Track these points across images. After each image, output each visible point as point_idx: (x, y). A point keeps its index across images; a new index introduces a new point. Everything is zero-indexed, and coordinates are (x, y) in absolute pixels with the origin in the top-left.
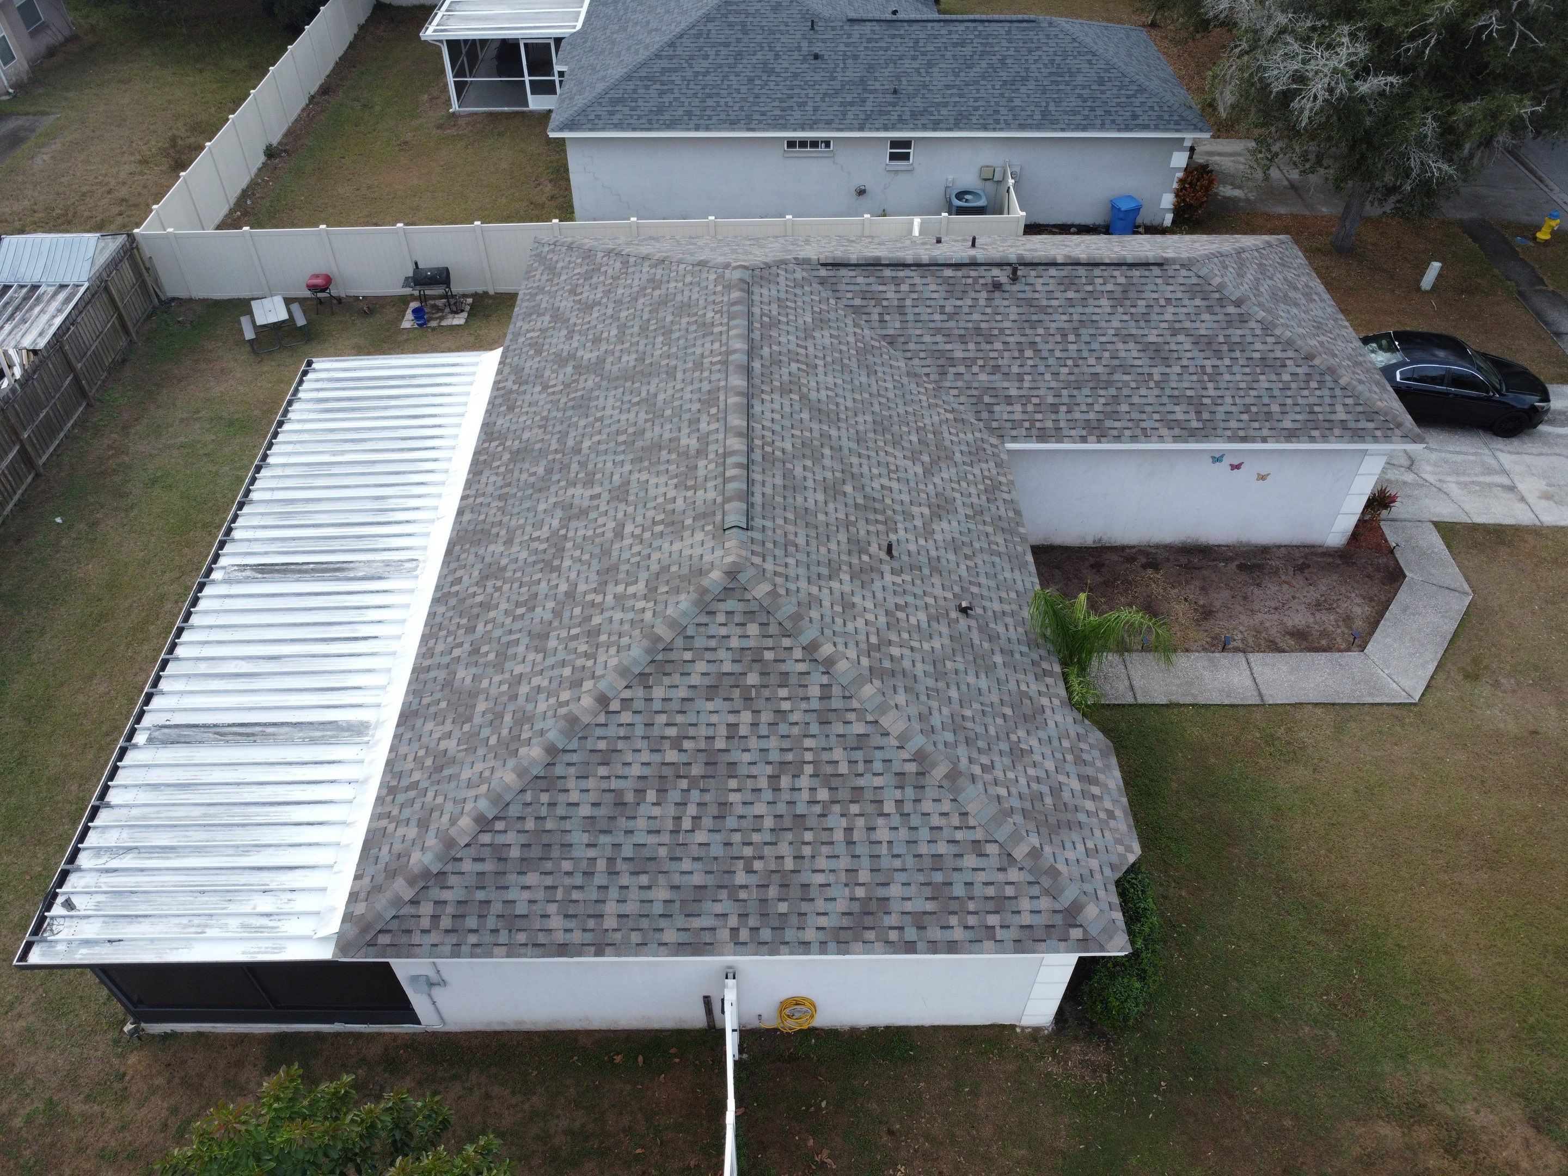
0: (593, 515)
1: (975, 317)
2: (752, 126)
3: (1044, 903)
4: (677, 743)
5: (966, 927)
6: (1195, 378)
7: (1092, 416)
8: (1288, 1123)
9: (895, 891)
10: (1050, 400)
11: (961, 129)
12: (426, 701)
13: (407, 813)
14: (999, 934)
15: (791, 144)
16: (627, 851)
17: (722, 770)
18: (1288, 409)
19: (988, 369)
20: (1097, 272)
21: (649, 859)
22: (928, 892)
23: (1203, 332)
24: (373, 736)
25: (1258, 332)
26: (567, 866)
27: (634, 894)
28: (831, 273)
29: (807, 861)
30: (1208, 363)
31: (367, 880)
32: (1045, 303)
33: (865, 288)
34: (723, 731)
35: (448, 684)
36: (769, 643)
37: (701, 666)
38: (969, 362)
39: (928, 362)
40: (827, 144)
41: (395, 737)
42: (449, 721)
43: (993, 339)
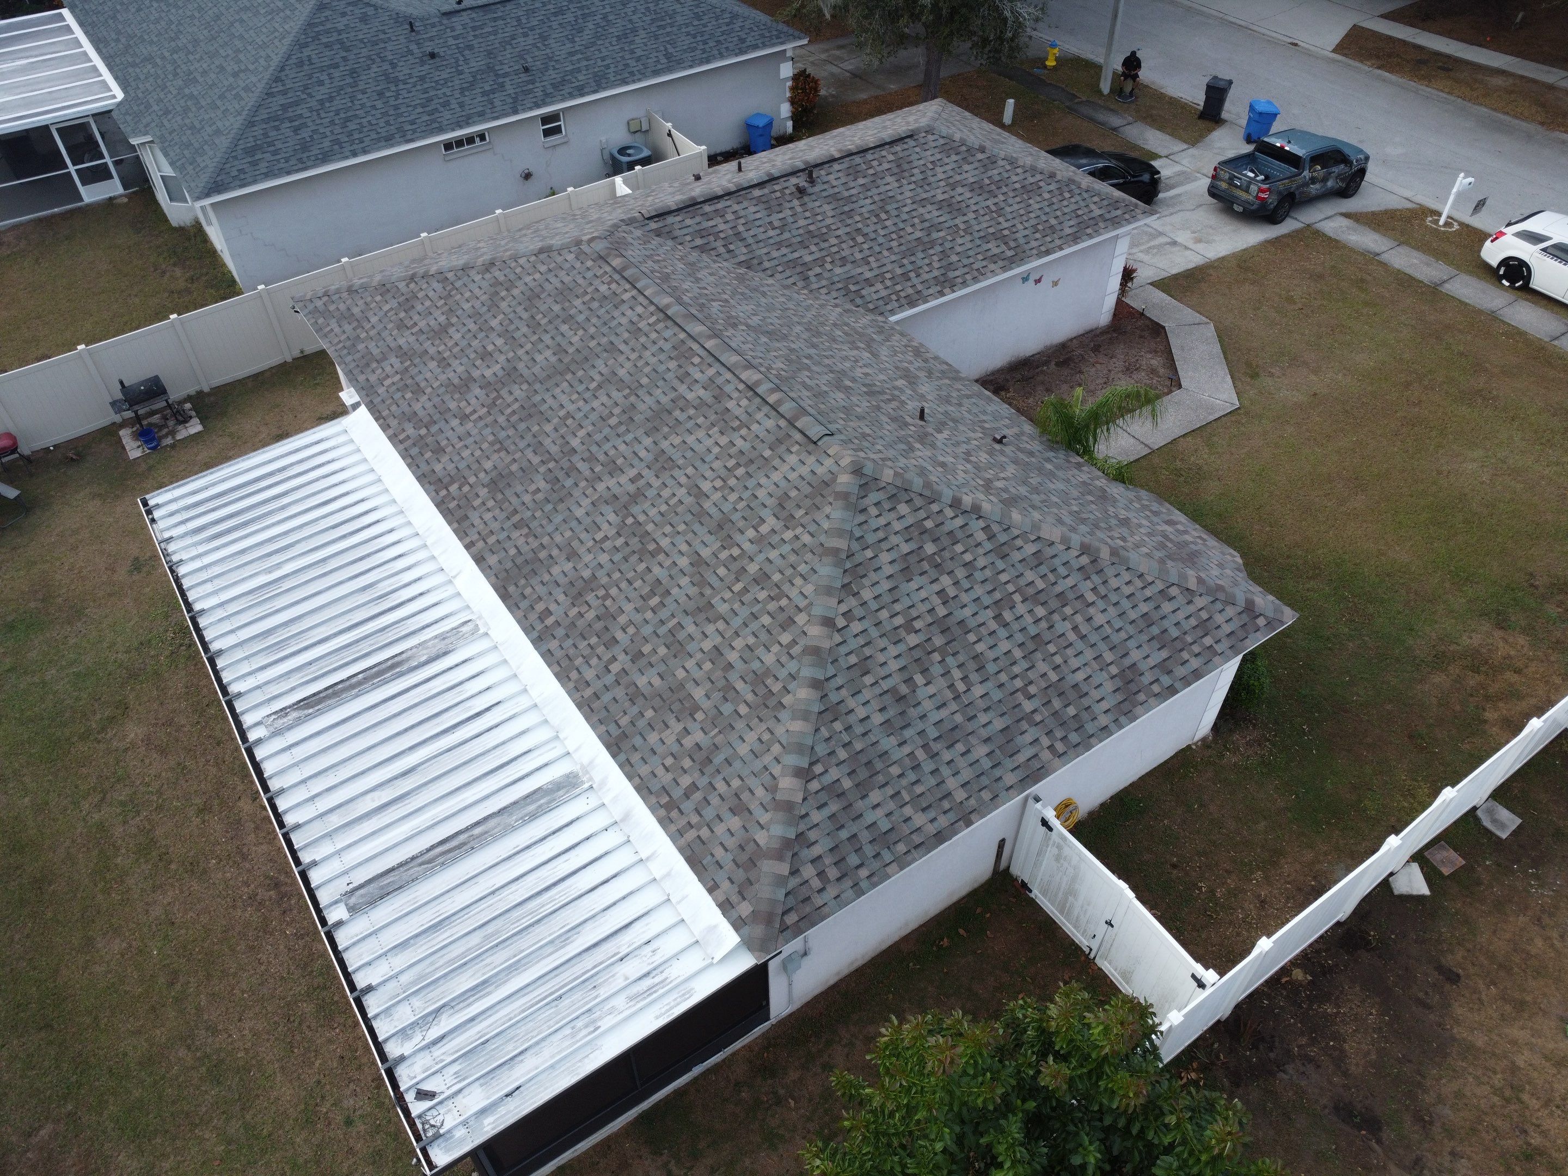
0: (651, 493)
1: (802, 223)
2: (409, 137)
3: (1230, 611)
4: (909, 627)
5: (1196, 655)
6: (987, 217)
7: (936, 273)
8: (1389, 707)
9: (1135, 655)
10: (899, 271)
11: (605, 89)
12: (624, 721)
13: (709, 813)
14: (1219, 648)
15: (448, 146)
16: (933, 733)
17: (957, 631)
18: (1062, 219)
19: (838, 263)
20: (869, 156)
21: (953, 729)
22: (1156, 645)
23: (972, 180)
24: (591, 779)
25: (1008, 167)
26: (895, 770)
27: (962, 763)
28: (660, 224)
29: (1063, 667)
30: (989, 203)
31: (725, 885)
32: (846, 194)
33: (697, 228)
34: (936, 601)
35: (635, 695)
36: (922, 514)
37: (885, 557)
38: (820, 262)
39: (788, 273)
40: (482, 137)
41: (621, 766)
42: (672, 722)
43: (826, 237)
